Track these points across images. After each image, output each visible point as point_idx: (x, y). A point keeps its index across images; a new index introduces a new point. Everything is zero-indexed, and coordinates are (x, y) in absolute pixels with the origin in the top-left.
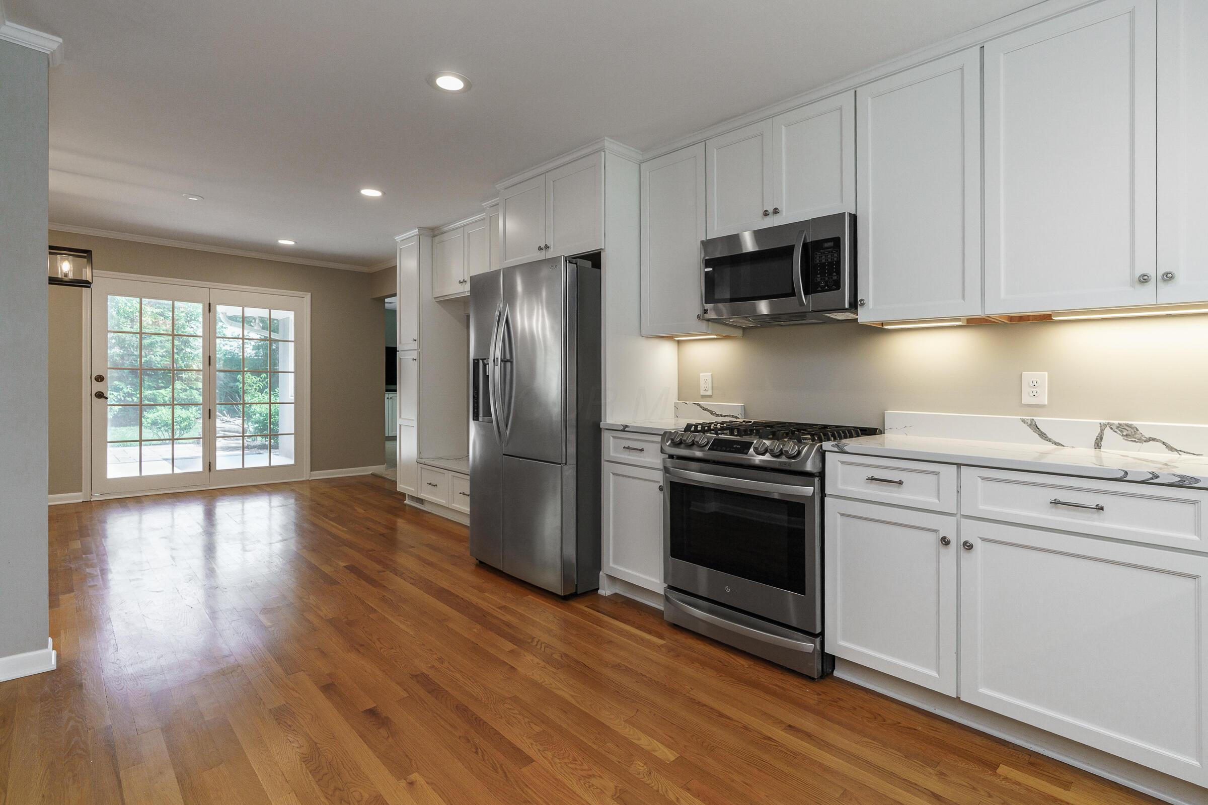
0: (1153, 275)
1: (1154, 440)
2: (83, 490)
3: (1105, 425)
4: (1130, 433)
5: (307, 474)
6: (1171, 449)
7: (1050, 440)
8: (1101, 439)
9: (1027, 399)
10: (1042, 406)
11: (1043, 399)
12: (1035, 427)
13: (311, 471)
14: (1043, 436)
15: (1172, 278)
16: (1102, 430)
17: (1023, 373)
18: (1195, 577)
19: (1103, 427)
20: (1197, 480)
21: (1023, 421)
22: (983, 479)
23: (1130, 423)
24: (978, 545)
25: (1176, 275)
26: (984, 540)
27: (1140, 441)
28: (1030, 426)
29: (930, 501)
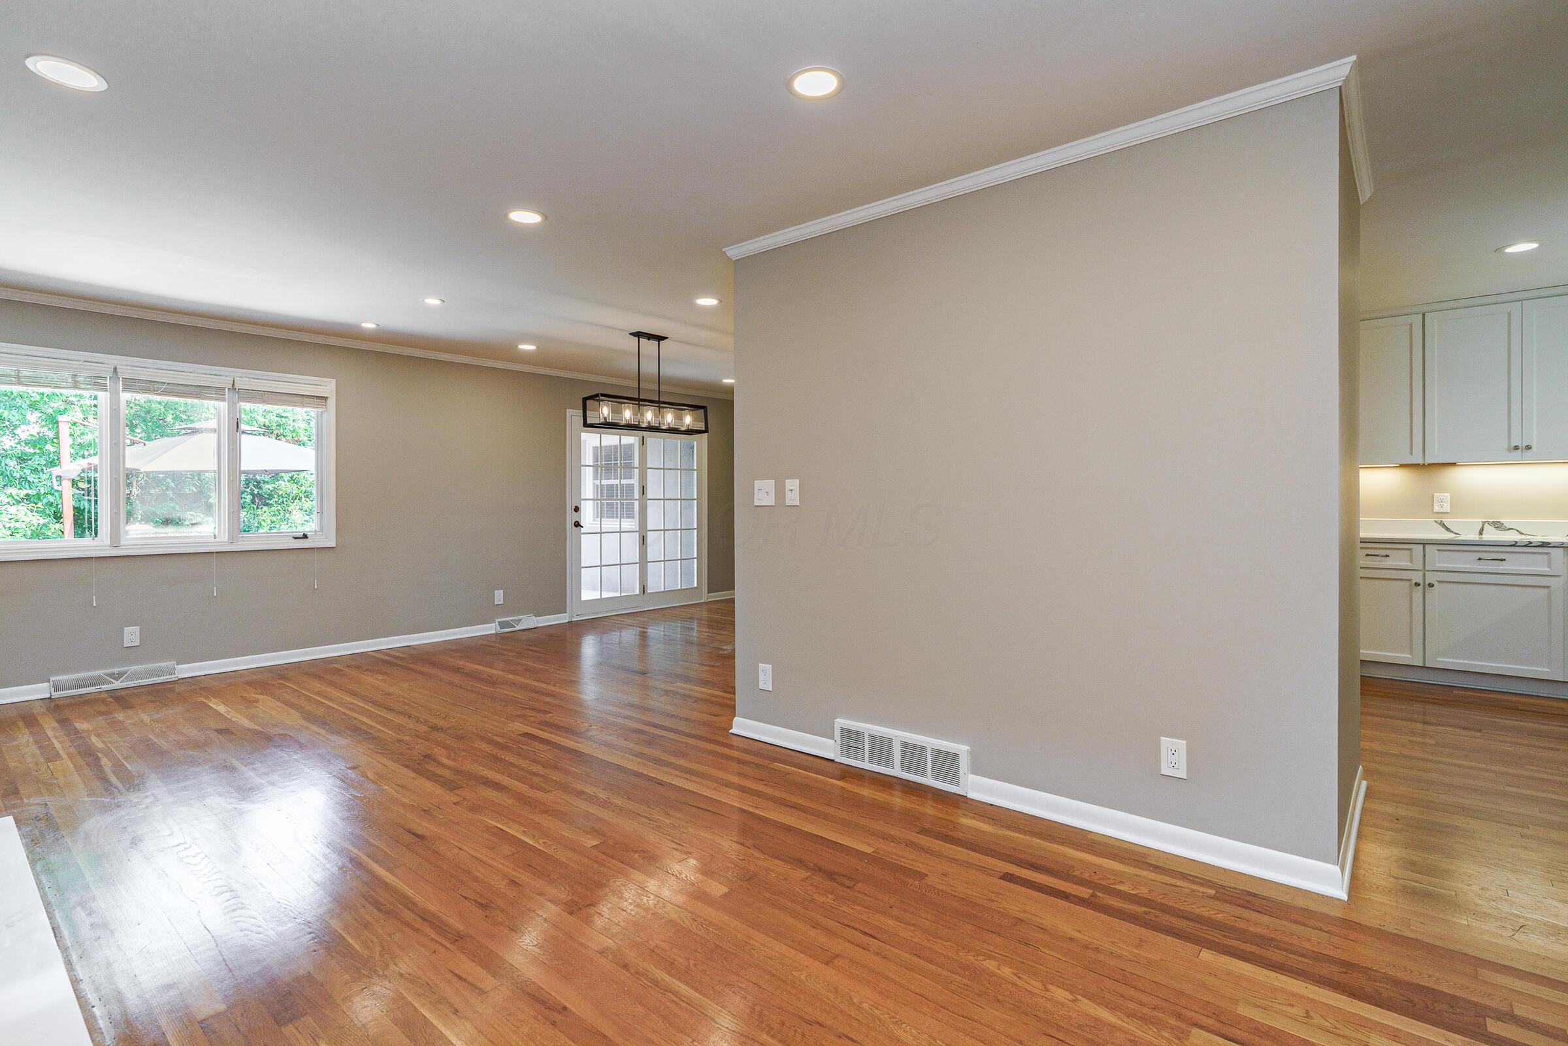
0: (1520, 446)
1: (1512, 529)
2: (568, 611)
3: (1485, 522)
4: (1499, 526)
5: (705, 597)
6: (1521, 533)
7: (1452, 532)
8: (1483, 530)
9: (1436, 509)
10: (1447, 513)
11: (1447, 508)
12: (1443, 525)
13: (708, 593)
14: (1448, 529)
15: (1530, 448)
16: (1483, 525)
17: (1435, 494)
18: (1548, 587)
19: (1484, 523)
20: (1550, 543)
21: (1436, 521)
22: (1439, 550)
23: (1499, 520)
24: (1436, 584)
25: (1533, 446)
26: (1439, 582)
27: (1505, 530)
28: (1440, 524)
29: (1407, 564)
